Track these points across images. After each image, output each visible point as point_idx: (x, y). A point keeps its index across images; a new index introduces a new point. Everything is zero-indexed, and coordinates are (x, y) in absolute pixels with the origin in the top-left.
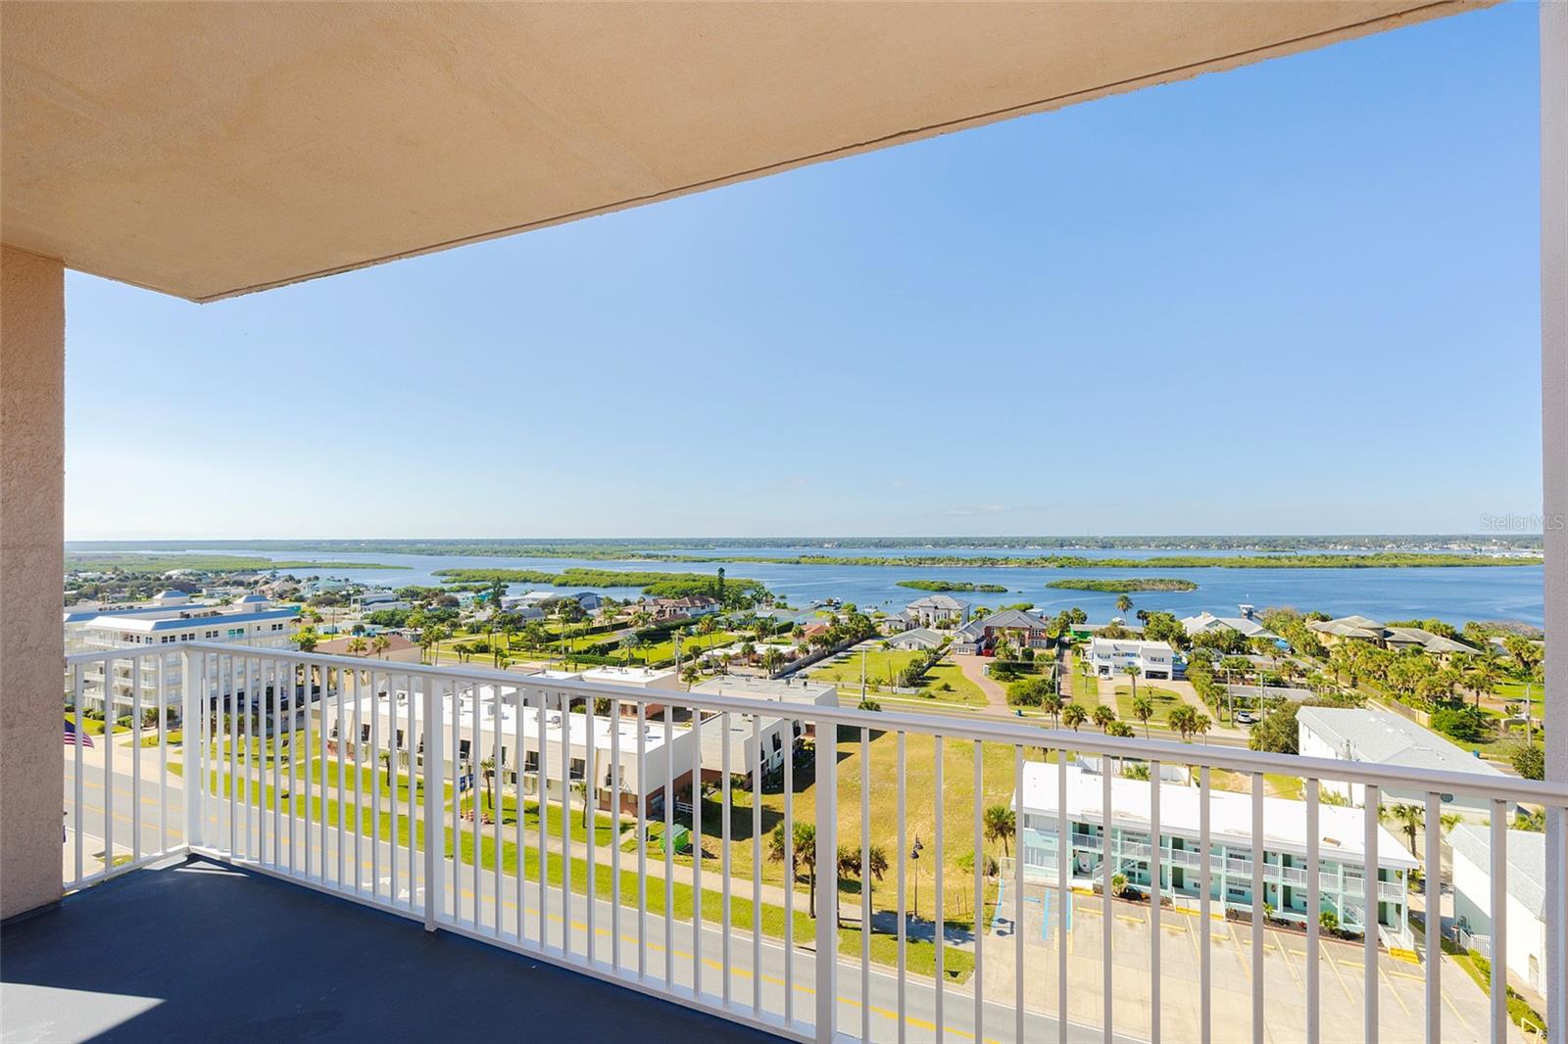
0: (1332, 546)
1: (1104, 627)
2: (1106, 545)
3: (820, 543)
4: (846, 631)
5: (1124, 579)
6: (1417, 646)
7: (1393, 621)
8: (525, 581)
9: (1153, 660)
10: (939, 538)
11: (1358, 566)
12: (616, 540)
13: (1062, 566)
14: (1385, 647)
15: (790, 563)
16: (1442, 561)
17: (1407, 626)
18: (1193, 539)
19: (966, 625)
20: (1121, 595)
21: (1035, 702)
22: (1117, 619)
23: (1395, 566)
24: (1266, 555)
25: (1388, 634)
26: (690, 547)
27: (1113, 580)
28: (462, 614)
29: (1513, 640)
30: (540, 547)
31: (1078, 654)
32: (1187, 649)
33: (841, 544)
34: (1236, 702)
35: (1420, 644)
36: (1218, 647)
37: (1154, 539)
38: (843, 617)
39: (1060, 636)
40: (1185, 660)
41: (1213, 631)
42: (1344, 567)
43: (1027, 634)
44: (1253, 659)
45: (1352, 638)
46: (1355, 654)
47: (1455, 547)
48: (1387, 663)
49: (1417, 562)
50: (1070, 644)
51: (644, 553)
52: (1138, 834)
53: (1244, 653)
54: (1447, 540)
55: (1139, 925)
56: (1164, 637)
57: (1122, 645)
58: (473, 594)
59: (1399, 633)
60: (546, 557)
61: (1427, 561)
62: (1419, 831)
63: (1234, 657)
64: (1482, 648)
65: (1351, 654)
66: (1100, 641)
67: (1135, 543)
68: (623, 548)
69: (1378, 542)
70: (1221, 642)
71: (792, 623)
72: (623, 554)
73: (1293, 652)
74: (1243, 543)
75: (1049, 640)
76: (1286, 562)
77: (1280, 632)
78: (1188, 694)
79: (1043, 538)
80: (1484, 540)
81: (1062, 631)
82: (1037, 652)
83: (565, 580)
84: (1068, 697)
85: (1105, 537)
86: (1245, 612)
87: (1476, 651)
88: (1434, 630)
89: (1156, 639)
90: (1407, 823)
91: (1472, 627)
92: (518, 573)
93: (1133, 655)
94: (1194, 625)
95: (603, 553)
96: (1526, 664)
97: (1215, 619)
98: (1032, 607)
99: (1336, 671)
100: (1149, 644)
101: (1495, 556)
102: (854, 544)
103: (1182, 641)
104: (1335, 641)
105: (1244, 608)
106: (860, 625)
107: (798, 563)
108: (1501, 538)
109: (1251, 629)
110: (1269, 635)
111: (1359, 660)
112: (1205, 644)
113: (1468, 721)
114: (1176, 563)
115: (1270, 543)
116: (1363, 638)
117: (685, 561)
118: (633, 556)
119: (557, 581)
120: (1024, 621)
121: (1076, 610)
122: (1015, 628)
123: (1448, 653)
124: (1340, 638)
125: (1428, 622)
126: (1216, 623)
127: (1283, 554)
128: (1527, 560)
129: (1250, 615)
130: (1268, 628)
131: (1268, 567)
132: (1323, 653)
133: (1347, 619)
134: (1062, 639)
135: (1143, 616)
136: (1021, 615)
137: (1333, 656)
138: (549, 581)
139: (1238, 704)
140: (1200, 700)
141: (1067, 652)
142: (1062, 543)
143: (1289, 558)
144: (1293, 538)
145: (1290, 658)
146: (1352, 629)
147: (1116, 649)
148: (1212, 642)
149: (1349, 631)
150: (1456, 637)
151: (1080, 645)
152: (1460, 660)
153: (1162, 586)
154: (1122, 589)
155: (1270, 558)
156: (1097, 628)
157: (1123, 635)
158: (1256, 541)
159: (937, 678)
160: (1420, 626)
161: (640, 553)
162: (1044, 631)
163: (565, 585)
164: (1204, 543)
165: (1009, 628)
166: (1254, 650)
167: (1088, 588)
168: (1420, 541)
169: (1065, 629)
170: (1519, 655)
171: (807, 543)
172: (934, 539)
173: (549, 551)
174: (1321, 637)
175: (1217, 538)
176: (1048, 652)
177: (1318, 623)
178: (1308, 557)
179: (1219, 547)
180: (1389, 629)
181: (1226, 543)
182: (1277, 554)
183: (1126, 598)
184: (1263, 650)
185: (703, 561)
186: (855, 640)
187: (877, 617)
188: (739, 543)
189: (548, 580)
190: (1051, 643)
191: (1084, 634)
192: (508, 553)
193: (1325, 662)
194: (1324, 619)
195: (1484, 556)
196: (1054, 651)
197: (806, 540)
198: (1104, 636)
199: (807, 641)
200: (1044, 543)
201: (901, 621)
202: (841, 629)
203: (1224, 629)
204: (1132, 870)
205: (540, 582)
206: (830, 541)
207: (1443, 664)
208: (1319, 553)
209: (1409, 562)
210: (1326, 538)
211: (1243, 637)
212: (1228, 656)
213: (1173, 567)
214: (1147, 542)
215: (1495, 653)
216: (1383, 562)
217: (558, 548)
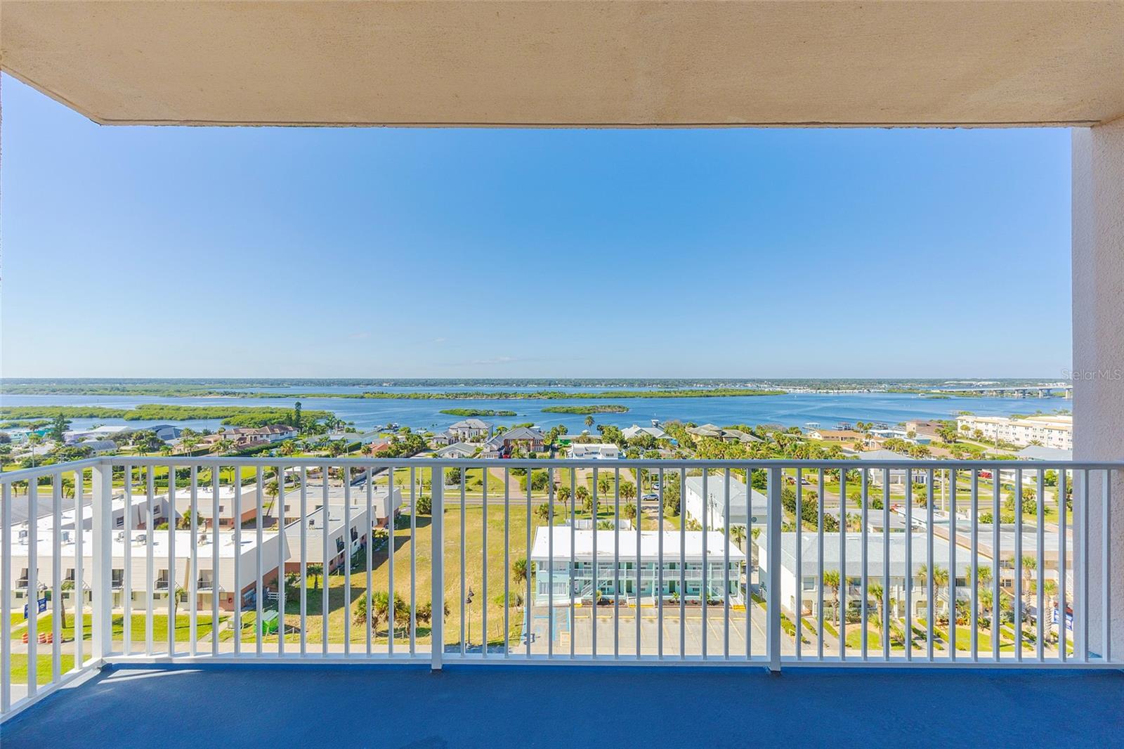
0: (695, 385)
1: (578, 436)
2: (577, 384)
3: (380, 383)
4: (405, 447)
5: (588, 406)
6: (736, 439)
7: (725, 426)
8: (91, 416)
9: (608, 455)
10: (469, 380)
11: (707, 396)
12: (193, 380)
13: (551, 398)
14: (722, 441)
15: (356, 398)
16: (744, 393)
17: (732, 429)
18: (625, 380)
19: (492, 439)
20: (588, 416)
21: (538, 487)
22: (586, 431)
23: (724, 396)
24: (663, 390)
25: (723, 433)
26: (266, 386)
27: (581, 406)
28: (15, 449)
29: (777, 434)
30: (107, 385)
31: (563, 454)
32: (626, 447)
33: (396, 383)
34: (652, 477)
35: (738, 438)
36: (642, 445)
37: (603, 380)
38: (402, 437)
39: (552, 443)
40: (624, 455)
41: (639, 436)
42: (701, 396)
43: (531, 443)
44: (661, 452)
45: (708, 437)
46: (710, 445)
47: (749, 385)
48: (724, 449)
49: (734, 393)
50: (559, 449)
51: (222, 391)
52: (607, 564)
53: (655, 448)
54: (745, 382)
55: (609, 620)
56: (613, 441)
57: (590, 447)
58: (28, 430)
59: (729, 433)
60: (115, 395)
61: (738, 393)
62: (742, 539)
63: (651, 451)
64: (764, 439)
65: (708, 446)
66: (577, 445)
67: (593, 383)
68: (200, 386)
69: (716, 382)
70: (643, 442)
71: (361, 443)
72: (202, 392)
73: (679, 446)
74: (651, 383)
75: (545, 446)
76: (673, 394)
77: (673, 435)
78: (627, 475)
79: (538, 380)
80: (761, 381)
81: (553, 440)
82: (538, 455)
83: (138, 416)
84: (559, 483)
85: (576, 379)
86: (654, 424)
87: (762, 441)
88: (743, 430)
89: (608, 443)
90: (737, 536)
91: (759, 428)
92: (83, 409)
93: (596, 453)
94: (629, 433)
95: (179, 391)
96: (782, 446)
97: (640, 428)
98: (533, 425)
99: (701, 455)
100: (604, 446)
101: (766, 390)
102: (406, 384)
103: (623, 443)
104: (700, 439)
105: (654, 421)
106: (415, 442)
107: (362, 397)
108: (768, 380)
109: (658, 433)
110: (667, 437)
111: (711, 449)
112: (635, 444)
113: (759, 478)
114: (616, 395)
115: (665, 383)
116: (713, 436)
117: (263, 397)
118: (210, 393)
119: (130, 415)
120: (530, 435)
121: (561, 426)
122: (524, 440)
123: (749, 442)
124: (702, 437)
125: (741, 427)
126: (640, 431)
127: (672, 390)
128: (779, 392)
129: (657, 426)
130: (667, 433)
131: (665, 397)
132: (694, 445)
133: (705, 426)
134: (553, 445)
135: (600, 429)
136: (528, 430)
137: (698, 447)
138: (121, 416)
139: (654, 478)
140: (634, 478)
141: (557, 454)
142: (550, 383)
143: (675, 392)
144: (676, 380)
145: (678, 450)
146: (707, 432)
147: (587, 450)
148: (638, 443)
149: (706, 432)
150: (753, 434)
151: (564, 449)
152: (755, 446)
153: (609, 410)
154: (587, 412)
155: (665, 392)
156: (574, 437)
157: (590, 441)
158: (658, 382)
159: (472, 477)
160: (737, 428)
161: (217, 391)
162: (542, 440)
163: (138, 419)
164: (631, 383)
165: (520, 440)
166: (661, 446)
167: (567, 412)
168: (734, 382)
169: (555, 438)
170: (779, 441)
171: (369, 383)
172: (465, 380)
173: (118, 389)
174: (693, 436)
175: (638, 380)
176: (545, 454)
177: (692, 429)
178: (684, 391)
179: (639, 386)
180: (724, 431)
181: (643, 383)
182: (669, 390)
183: (591, 418)
184: (665, 446)
185: (279, 397)
186: (411, 454)
187: (427, 436)
188: (311, 383)
189: (119, 416)
190: (546, 449)
191: (566, 442)
192: (70, 391)
193: (695, 451)
194: (694, 426)
195: (761, 391)
196: (549, 453)
197: (369, 380)
198: (578, 442)
199: (374, 456)
200: (538, 383)
201: (445, 438)
202: (400, 446)
203: (644, 434)
204: (604, 587)
205: (109, 417)
206: (388, 381)
207: (748, 449)
208: (689, 389)
209: (730, 393)
210: (692, 380)
211: (654, 439)
212: (648, 451)
213: (615, 398)
214: (600, 382)
215: (769, 441)
216: (719, 394)
217: (129, 387)
